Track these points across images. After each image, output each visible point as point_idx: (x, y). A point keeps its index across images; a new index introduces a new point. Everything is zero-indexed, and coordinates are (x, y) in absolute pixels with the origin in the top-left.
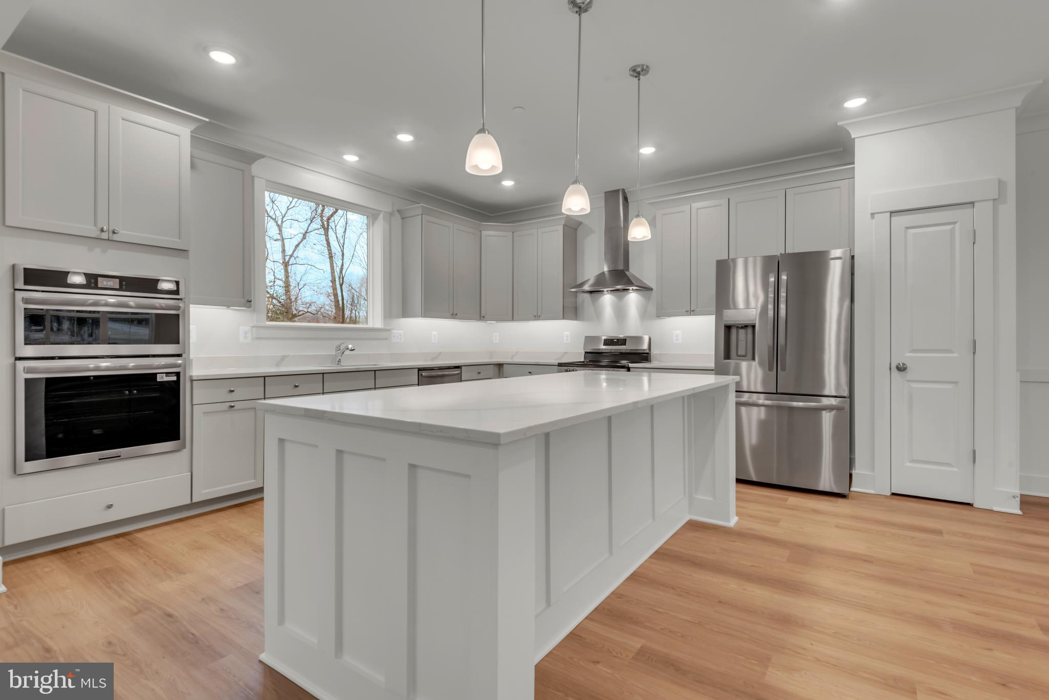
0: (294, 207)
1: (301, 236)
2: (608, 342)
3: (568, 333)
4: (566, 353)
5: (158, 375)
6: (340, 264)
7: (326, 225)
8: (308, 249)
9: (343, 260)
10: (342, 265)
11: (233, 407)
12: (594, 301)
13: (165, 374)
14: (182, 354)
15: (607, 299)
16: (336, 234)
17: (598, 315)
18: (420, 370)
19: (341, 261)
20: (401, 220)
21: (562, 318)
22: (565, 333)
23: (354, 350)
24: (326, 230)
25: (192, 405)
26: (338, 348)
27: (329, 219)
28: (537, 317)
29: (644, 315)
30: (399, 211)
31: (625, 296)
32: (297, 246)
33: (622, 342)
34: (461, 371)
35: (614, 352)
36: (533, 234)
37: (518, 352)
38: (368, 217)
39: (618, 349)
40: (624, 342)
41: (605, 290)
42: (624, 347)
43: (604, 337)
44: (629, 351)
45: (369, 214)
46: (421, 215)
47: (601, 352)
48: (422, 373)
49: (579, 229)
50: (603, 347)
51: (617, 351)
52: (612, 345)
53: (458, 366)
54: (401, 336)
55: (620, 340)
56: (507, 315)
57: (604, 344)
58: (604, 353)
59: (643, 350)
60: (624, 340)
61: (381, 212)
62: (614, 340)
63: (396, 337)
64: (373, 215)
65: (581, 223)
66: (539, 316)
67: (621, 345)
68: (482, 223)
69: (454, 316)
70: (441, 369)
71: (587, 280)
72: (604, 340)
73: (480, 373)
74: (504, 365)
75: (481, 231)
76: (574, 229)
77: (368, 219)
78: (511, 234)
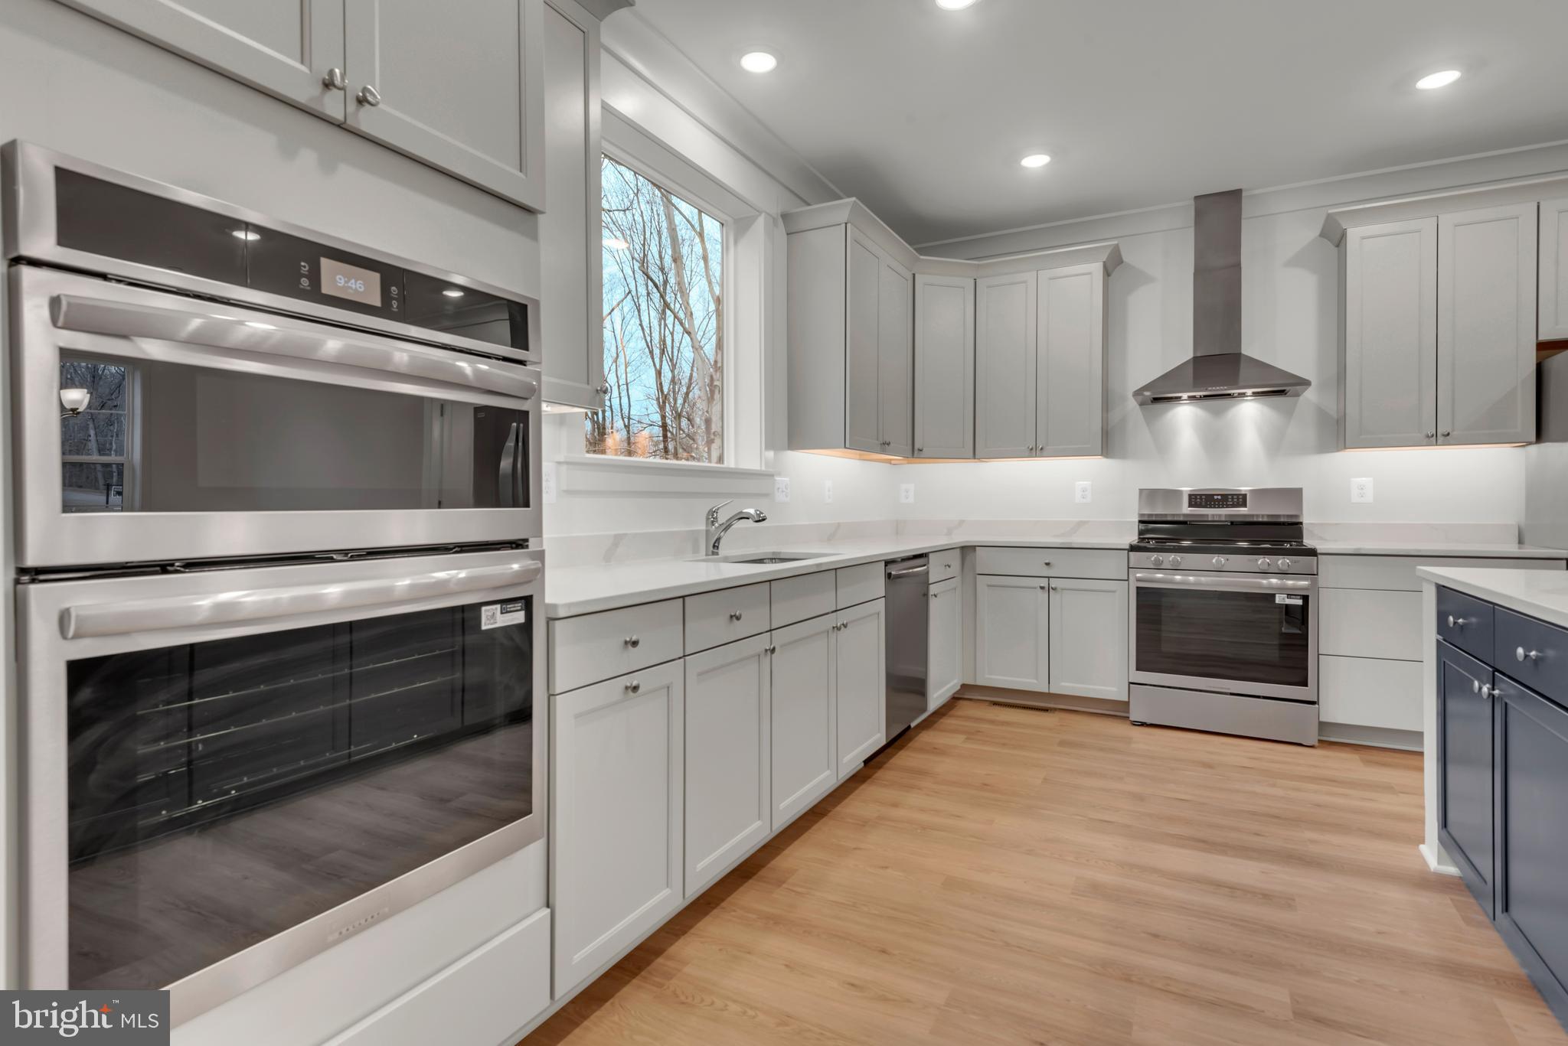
2: (1196, 500)
3: (1086, 483)
4: (1081, 524)
5: (484, 609)
11: (635, 688)
12: (1150, 421)
13: (498, 606)
14: (526, 540)
15: (1185, 415)
17: (1162, 447)
18: (887, 563)
20: (786, 236)
21: (1099, 453)
22: (1078, 483)
23: (764, 520)
25: (551, 696)
26: (713, 517)
28: (1036, 451)
29: (1276, 445)
30: (785, 216)
31: (1226, 409)
33: (1235, 500)
34: (928, 563)
35: (1217, 519)
36: (1025, 282)
37: (964, 521)
38: (723, 225)
39: (1226, 515)
40: (1240, 500)
41: (1185, 396)
42: (1242, 510)
43: (1186, 489)
44: (1255, 520)
45: (729, 219)
46: (844, 225)
47: (1186, 519)
48: (889, 571)
49: (1114, 275)
50: (1186, 509)
51: (1223, 519)
52: (1211, 507)
53: (923, 554)
54: (786, 488)
55: (1230, 497)
56: (963, 447)
57: (1190, 505)
58: (1193, 521)
59: (1291, 516)
60: (1241, 497)
61: (760, 212)
62: (1216, 497)
63: (780, 490)
64: (737, 221)
65: (1121, 262)
66: (1042, 449)
67: (1233, 506)
68: (922, 257)
69: (885, 446)
70: (904, 560)
71: (1166, 374)
72: (1190, 496)
73: (949, 567)
74: (977, 548)
75: (914, 275)
76: (1107, 273)
77: (724, 228)
78: (973, 282)
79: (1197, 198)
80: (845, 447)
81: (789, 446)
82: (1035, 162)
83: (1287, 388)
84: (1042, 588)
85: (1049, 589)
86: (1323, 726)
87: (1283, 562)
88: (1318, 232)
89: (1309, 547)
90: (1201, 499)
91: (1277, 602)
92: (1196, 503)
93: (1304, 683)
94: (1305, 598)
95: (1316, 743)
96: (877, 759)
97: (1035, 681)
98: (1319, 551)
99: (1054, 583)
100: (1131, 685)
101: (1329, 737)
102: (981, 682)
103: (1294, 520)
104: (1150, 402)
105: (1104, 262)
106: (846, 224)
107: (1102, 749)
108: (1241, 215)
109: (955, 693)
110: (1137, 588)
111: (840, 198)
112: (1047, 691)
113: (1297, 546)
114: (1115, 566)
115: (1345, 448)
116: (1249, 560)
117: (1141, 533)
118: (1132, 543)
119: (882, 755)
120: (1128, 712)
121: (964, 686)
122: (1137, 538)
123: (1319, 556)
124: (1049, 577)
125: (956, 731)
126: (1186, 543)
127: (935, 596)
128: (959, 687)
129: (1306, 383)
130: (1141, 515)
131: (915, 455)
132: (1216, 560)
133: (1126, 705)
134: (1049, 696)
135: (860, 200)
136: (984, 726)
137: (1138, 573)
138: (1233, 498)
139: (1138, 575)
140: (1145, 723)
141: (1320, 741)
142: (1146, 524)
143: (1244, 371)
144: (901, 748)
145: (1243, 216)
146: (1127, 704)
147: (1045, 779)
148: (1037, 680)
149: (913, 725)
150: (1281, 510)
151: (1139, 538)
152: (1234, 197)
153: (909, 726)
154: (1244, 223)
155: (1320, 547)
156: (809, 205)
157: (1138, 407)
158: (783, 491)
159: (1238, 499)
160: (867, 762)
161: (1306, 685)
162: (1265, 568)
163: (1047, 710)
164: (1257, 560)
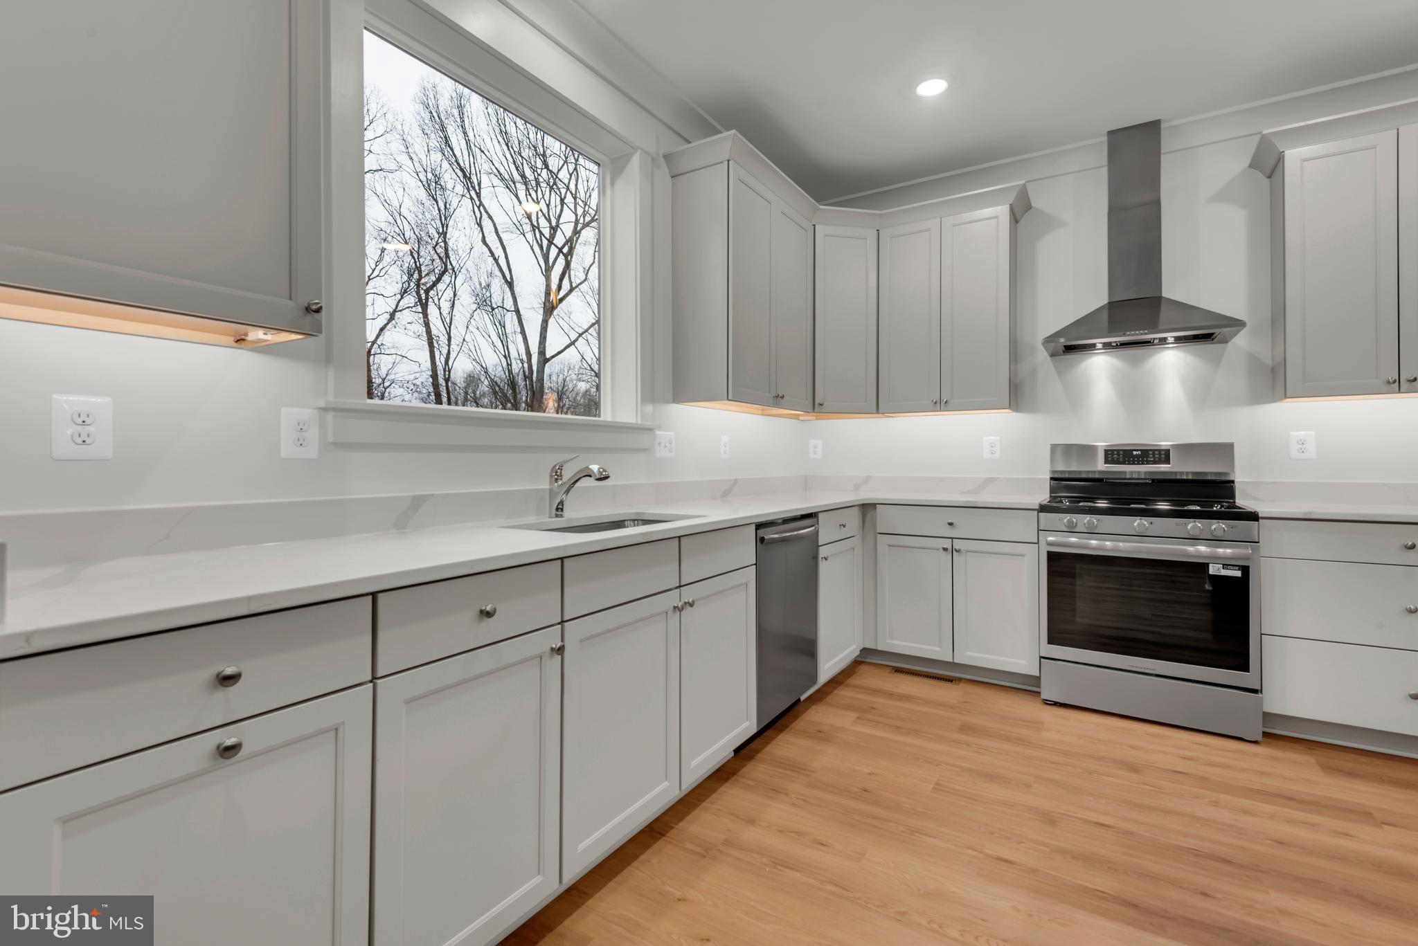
0: (378, 276)
1: (388, 316)
2: (1112, 455)
3: (994, 439)
4: (990, 480)
6: (445, 351)
7: (423, 298)
8: (400, 330)
9: (449, 345)
10: (449, 353)
11: (229, 751)
12: (1063, 373)
15: (1102, 367)
16: (440, 309)
17: (1075, 400)
18: (759, 526)
19: (447, 348)
20: (669, 176)
21: (1008, 407)
22: (985, 438)
23: (606, 478)
24: (425, 307)
26: (557, 474)
27: (427, 292)
28: (940, 404)
29: (1202, 396)
30: (667, 157)
32: (382, 330)
33: (1157, 456)
34: (818, 524)
35: (1136, 477)
36: (928, 230)
37: (870, 477)
38: (599, 165)
39: (1146, 473)
40: (1163, 456)
41: (1099, 342)
42: (1163, 467)
43: (1102, 444)
44: (1178, 477)
45: (605, 159)
46: (727, 162)
47: (1101, 476)
48: (762, 536)
49: (1022, 221)
50: (1100, 466)
51: (1143, 477)
52: (1129, 464)
53: (812, 513)
54: (671, 443)
55: (1151, 452)
56: (866, 402)
57: (1107, 462)
58: (1109, 479)
59: (1220, 474)
60: (1163, 452)
61: (635, 149)
62: (1135, 453)
63: (662, 445)
64: (613, 161)
65: (1030, 207)
66: (946, 402)
67: (1155, 462)
68: (822, 207)
69: (778, 400)
70: (786, 521)
71: (1077, 321)
72: (1106, 451)
73: (844, 526)
74: (877, 506)
75: (814, 225)
76: (1015, 219)
77: (601, 168)
78: (876, 232)
79: (1110, 133)
80: (728, 399)
81: (674, 399)
82: (932, 88)
83: (1217, 331)
84: (945, 549)
85: (953, 551)
86: (1267, 716)
87: (1219, 526)
88: (1247, 162)
89: (1249, 510)
90: (1118, 454)
91: (1211, 572)
92: (1113, 459)
93: (1245, 667)
94: (1245, 570)
95: (1259, 738)
96: (752, 745)
97: (938, 649)
98: (1260, 515)
99: (958, 544)
100: (1042, 660)
101: (1274, 729)
102: (881, 647)
103: (1224, 478)
104: (1062, 352)
105: (1011, 204)
106: (728, 161)
107: (1008, 739)
108: (1160, 150)
109: (856, 657)
110: (1048, 552)
111: (720, 132)
112: (951, 661)
113: (1228, 508)
114: (1025, 527)
115: (1286, 397)
116: (1177, 524)
117: (1052, 490)
118: (1043, 503)
119: (758, 739)
120: (1040, 687)
121: (865, 651)
122: (1049, 496)
123: (1260, 520)
124: (952, 538)
125: (849, 708)
126: (1102, 504)
127: (826, 559)
128: (858, 653)
129: (1238, 324)
130: (1054, 472)
131: (816, 410)
132: (1138, 523)
133: (1037, 680)
134: (953, 665)
135: (739, 132)
136: (880, 701)
137: (1050, 536)
138: (1154, 454)
139: (1050, 539)
140: (1058, 703)
141: (1265, 734)
142: (1059, 481)
143: (1165, 314)
144: (781, 730)
145: (1162, 152)
146: (1039, 678)
147: (937, 784)
148: (940, 647)
149: (803, 698)
150: (1208, 467)
151: (1051, 496)
152: (1152, 129)
153: (799, 700)
154: (1163, 158)
155: (1262, 509)
156: (689, 142)
157: (1049, 357)
158: (665, 447)
159: (1160, 454)
160: (737, 751)
161: (1248, 671)
162: (1196, 533)
163: (952, 681)
164: (1186, 524)
